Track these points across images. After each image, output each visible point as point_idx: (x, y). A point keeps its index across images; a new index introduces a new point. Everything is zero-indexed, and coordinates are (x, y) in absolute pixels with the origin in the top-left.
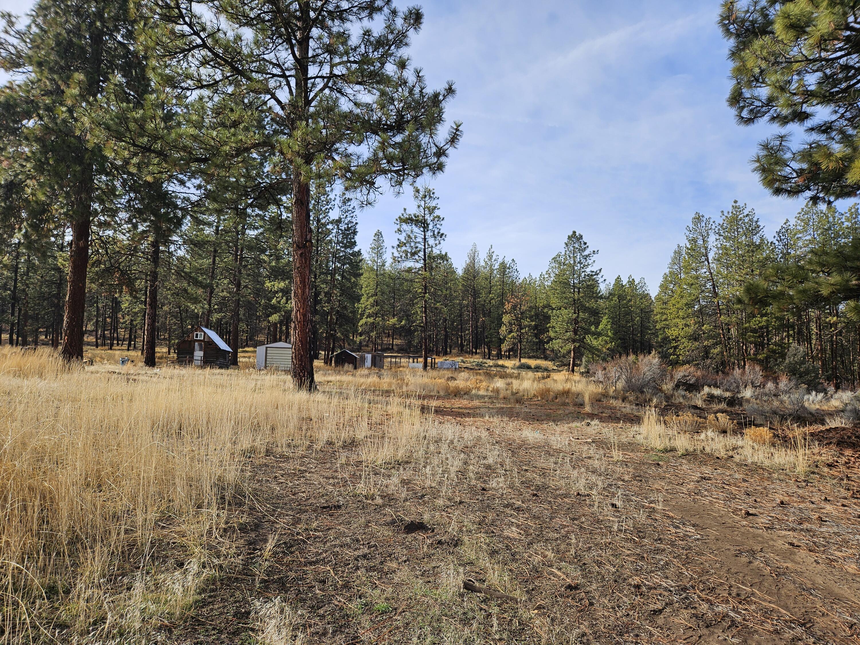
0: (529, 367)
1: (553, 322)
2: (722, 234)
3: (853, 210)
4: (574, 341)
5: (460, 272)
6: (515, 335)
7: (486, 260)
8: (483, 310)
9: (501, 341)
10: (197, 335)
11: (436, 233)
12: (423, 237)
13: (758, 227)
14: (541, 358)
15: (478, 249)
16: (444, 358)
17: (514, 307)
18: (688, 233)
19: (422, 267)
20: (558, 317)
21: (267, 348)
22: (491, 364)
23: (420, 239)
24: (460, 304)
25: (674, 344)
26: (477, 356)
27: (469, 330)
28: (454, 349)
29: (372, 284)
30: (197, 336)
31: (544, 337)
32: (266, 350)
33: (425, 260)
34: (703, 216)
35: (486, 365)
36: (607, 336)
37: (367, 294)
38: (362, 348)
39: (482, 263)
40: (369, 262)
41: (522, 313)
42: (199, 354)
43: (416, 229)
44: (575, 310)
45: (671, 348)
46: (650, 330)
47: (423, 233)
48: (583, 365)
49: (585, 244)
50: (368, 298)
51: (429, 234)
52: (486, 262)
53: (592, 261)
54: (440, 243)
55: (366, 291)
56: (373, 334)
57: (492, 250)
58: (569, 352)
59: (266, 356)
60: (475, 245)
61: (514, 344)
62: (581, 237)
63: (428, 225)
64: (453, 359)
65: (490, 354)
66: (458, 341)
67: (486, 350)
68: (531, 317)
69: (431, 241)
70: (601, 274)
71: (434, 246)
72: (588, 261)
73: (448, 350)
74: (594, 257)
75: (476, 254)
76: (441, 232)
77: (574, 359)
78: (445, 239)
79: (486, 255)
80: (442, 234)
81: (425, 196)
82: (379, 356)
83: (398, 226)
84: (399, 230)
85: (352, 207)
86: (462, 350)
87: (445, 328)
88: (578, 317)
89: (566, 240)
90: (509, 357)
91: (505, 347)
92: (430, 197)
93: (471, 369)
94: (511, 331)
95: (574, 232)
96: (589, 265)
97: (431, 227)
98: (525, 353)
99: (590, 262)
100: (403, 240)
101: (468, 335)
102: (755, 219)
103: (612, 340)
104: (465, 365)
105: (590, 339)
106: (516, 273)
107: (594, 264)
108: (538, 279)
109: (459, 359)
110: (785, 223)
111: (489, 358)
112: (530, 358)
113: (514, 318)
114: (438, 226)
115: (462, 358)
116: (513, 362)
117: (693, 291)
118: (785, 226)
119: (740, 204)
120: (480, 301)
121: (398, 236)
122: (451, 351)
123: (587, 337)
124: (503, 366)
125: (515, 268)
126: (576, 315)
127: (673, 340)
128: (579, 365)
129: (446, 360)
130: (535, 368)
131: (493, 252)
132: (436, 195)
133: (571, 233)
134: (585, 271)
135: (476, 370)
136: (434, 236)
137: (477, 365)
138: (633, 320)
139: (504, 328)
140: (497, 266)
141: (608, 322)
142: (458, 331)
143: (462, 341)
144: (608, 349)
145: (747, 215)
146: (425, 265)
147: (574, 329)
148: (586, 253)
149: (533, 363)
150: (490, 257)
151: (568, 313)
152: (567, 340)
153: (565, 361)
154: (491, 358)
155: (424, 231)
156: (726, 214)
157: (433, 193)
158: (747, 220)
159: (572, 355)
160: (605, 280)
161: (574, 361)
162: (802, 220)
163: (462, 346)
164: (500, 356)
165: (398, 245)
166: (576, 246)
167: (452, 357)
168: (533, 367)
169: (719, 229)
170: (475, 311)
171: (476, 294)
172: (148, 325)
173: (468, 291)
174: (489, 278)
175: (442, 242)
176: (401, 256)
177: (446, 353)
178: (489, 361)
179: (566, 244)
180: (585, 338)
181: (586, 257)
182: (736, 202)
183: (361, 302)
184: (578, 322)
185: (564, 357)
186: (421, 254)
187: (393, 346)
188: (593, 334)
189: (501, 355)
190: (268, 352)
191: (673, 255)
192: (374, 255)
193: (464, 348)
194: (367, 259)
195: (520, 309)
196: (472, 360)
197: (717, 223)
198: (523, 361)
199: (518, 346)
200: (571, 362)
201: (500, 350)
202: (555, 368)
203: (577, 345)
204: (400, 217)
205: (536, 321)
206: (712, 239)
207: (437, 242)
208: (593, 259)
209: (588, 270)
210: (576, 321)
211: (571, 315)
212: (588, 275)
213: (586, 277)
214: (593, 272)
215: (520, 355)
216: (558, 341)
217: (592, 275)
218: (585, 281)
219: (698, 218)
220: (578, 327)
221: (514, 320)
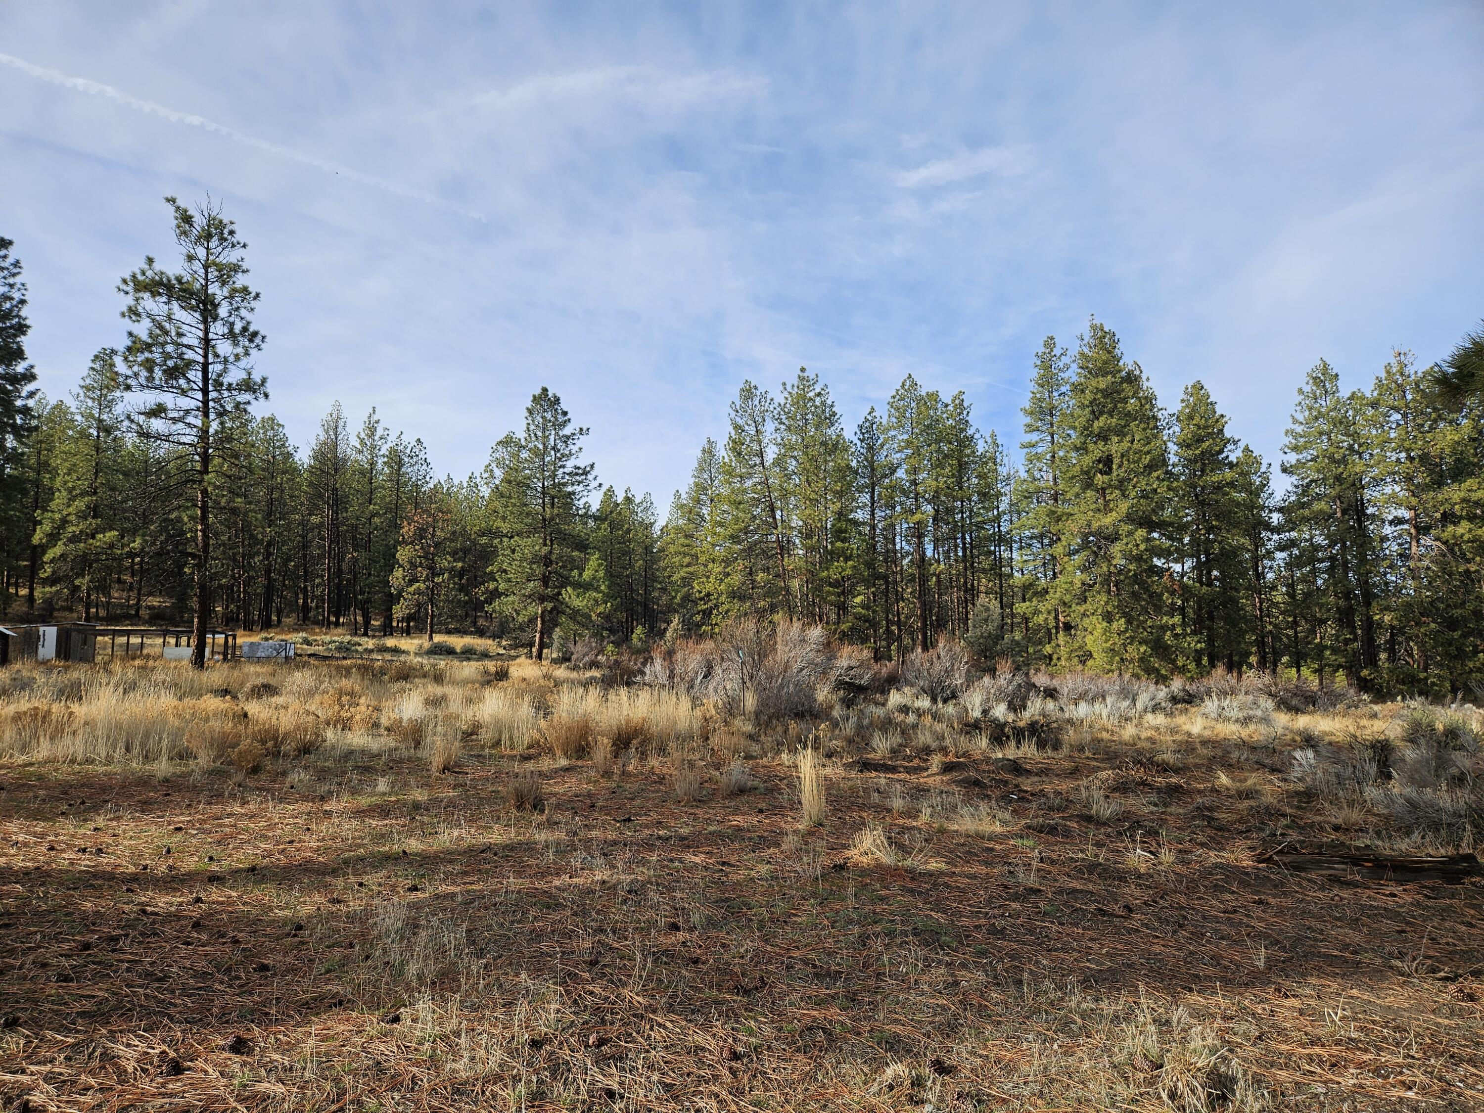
0: (450, 652)
1: (502, 561)
2: (784, 421)
3: (957, 402)
4: (542, 599)
5: (304, 457)
6: (422, 586)
7: (363, 435)
8: (354, 538)
9: (393, 599)
11: (238, 328)
12: (201, 334)
13: (834, 414)
14: (471, 633)
15: (344, 413)
16: (264, 635)
17: (421, 533)
18: (733, 414)
19: (198, 409)
20: (513, 551)
22: (371, 646)
23: (192, 338)
24: (303, 523)
25: (702, 607)
26: (340, 630)
27: (322, 576)
28: (288, 616)
29: (85, 468)
31: (480, 592)
33: (205, 391)
34: (756, 388)
35: (360, 648)
36: (597, 590)
37: (70, 490)
38: (56, 614)
39: (355, 442)
40: (78, 418)
41: (437, 545)
43: (181, 315)
44: (545, 539)
45: (698, 613)
46: (660, 583)
47: (202, 327)
48: (556, 645)
49: (565, 413)
50: (72, 499)
51: (218, 329)
52: (362, 440)
53: (577, 448)
54: (247, 354)
55: (65, 483)
56: (83, 582)
57: (375, 418)
58: (532, 621)
60: (338, 406)
61: (419, 605)
62: (557, 400)
63: (216, 306)
64: (284, 637)
65: (367, 624)
66: (297, 598)
67: (359, 619)
68: (454, 553)
69: (224, 348)
70: (594, 473)
71: (231, 359)
72: (571, 447)
73: (274, 618)
74: (582, 441)
75: (341, 424)
76: (252, 328)
77: (542, 633)
78: (263, 346)
79: (363, 426)
80: (255, 334)
81: (209, 237)
82: (79, 631)
83: (129, 300)
84: (132, 310)
85: (10, 260)
86: (305, 618)
87: (268, 572)
88: (551, 552)
89: (529, 404)
90: (408, 632)
91: (399, 611)
92: (223, 239)
93: (325, 658)
94: (414, 580)
95: (545, 390)
96: (571, 454)
97: (223, 311)
98: (440, 623)
99: (574, 449)
100: (144, 336)
101: (320, 586)
102: (829, 402)
103: (607, 597)
104: (310, 650)
105: (569, 595)
106: (424, 467)
107: (580, 455)
108: (465, 485)
109: (297, 637)
110: (870, 414)
111: (365, 634)
112: (449, 632)
113: (421, 553)
114: (243, 313)
115: (304, 635)
116: (416, 642)
118: (869, 418)
119: (810, 374)
120: (347, 519)
121: (128, 324)
122: (279, 621)
123: (563, 592)
124: (396, 651)
125: (422, 455)
126: (547, 548)
127: (701, 599)
128: (549, 646)
129: (267, 639)
130: (463, 653)
131: (377, 422)
132: (238, 237)
133: (538, 392)
134: (563, 467)
135: (337, 659)
136: (232, 336)
137: (339, 649)
138: (631, 566)
139: (398, 573)
140: (384, 450)
141: (600, 565)
142: (299, 577)
143: (305, 599)
144: (599, 615)
145: (819, 394)
146: (206, 402)
147: (544, 575)
148: (567, 431)
149: (458, 642)
150: (372, 430)
151: (531, 545)
152: (530, 596)
153: (525, 637)
154: (370, 633)
155: (205, 322)
156: (789, 388)
157: (232, 233)
158: (818, 401)
159: (539, 625)
160: (600, 485)
161: (541, 639)
162: (898, 409)
163: (306, 609)
164: (388, 630)
165: (129, 349)
166: (548, 416)
167: (282, 632)
168: (458, 651)
169: (779, 414)
170: (336, 538)
171: (338, 502)
173: (321, 496)
174: (368, 473)
175: (253, 352)
176: (136, 375)
177: (267, 625)
178: (366, 639)
179: (530, 411)
180: (559, 594)
181: (566, 439)
182: (803, 370)
183: (53, 505)
184: (551, 562)
185: (521, 628)
186: (195, 375)
187: (137, 611)
188: (577, 585)
189: (392, 627)
191: (700, 454)
192: (90, 403)
193: (311, 614)
194: (73, 410)
195: (433, 536)
196: (327, 638)
197: (776, 402)
198: (438, 638)
199: (426, 610)
200: (537, 639)
201: (389, 618)
202: (502, 651)
203: (549, 606)
204: (134, 276)
205: (464, 561)
206: (769, 427)
207: (240, 350)
208: (579, 444)
209: (570, 465)
210: (547, 561)
211: (537, 548)
212: (569, 474)
213: (567, 477)
214: (579, 468)
215: (432, 627)
216: (511, 598)
217: (577, 474)
218: (565, 485)
219: (749, 391)
220: (550, 573)
221: (420, 557)
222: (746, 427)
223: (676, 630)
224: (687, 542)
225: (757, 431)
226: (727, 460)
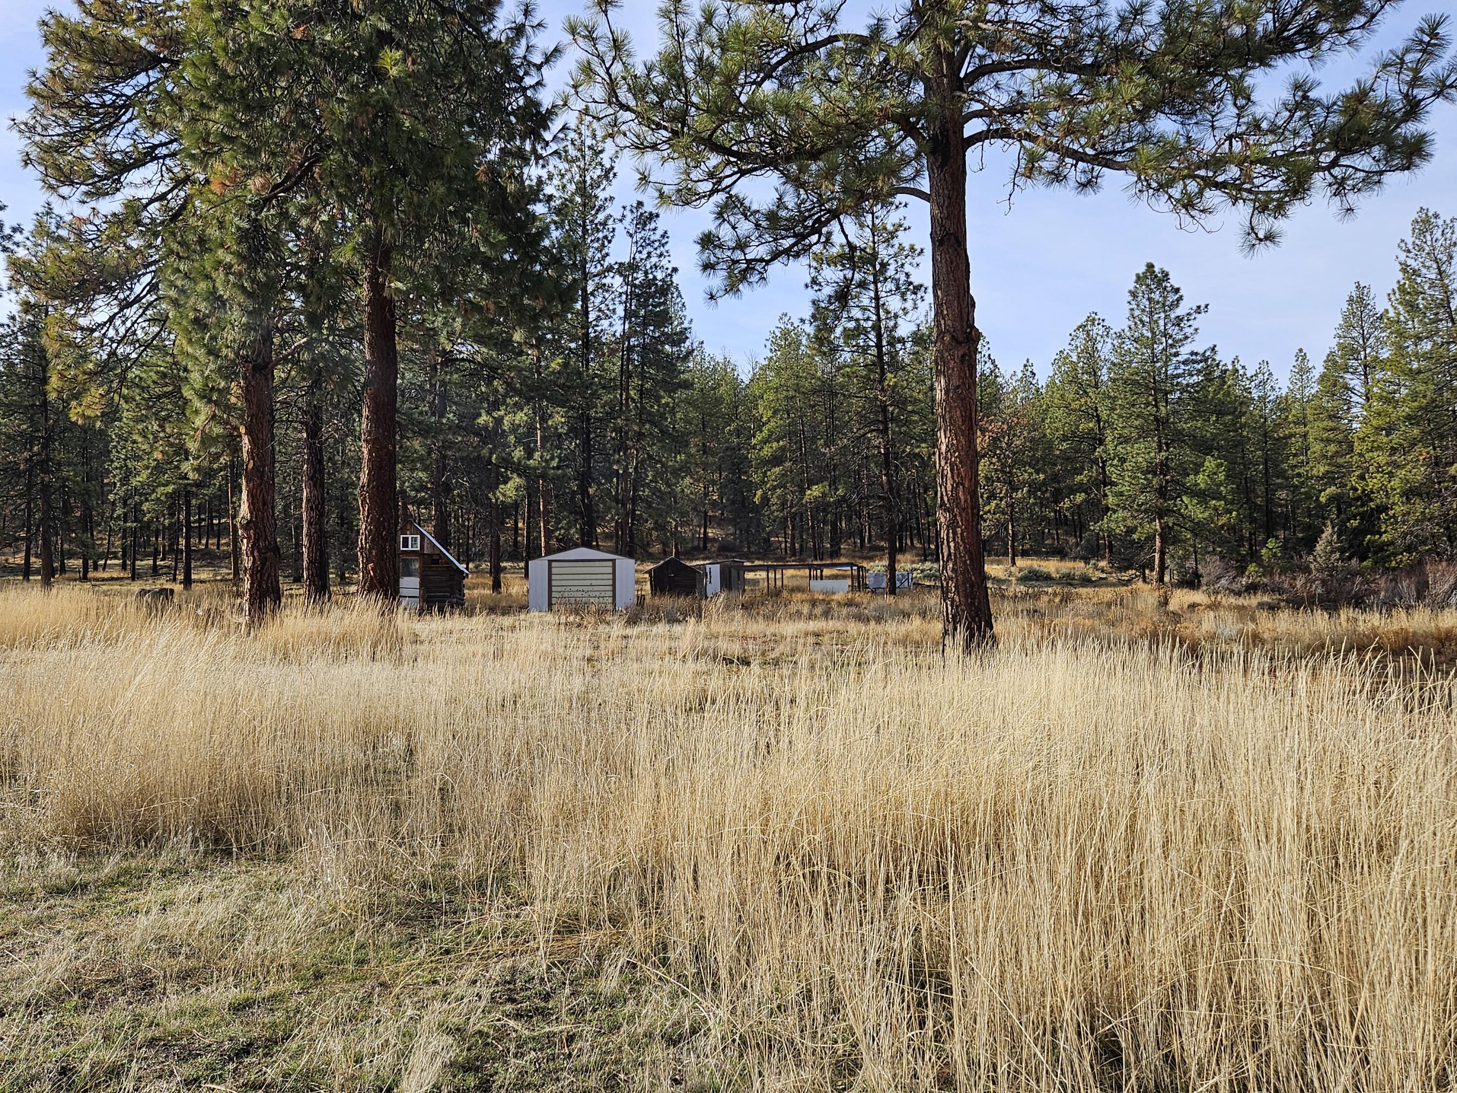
0: (1047, 578)
4: (1161, 513)
6: (1002, 504)
10: (406, 540)
11: (903, 283)
17: (996, 443)
18: (1403, 256)
21: (550, 562)
30: (406, 544)
32: (550, 568)
33: (880, 346)
34: (1436, 216)
36: (1218, 496)
41: (1014, 455)
42: (410, 584)
44: (1160, 443)
47: (872, 286)
49: (1177, 290)
51: (886, 286)
53: (1191, 330)
54: (916, 307)
58: (1151, 538)
59: (550, 580)
61: (1000, 525)
62: (1166, 275)
63: (884, 266)
68: (1034, 464)
69: (893, 304)
71: (901, 313)
72: (1185, 329)
74: (1200, 321)
76: (917, 281)
77: (1161, 553)
80: (919, 287)
82: (735, 568)
84: (814, 281)
88: (1167, 457)
89: (1132, 286)
92: (886, 204)
94: (992, 497)
95: (1150, 266)
96: (1186, 338)
97: (890, 270)
100: (825, 303)
105: (1185, 505)
107: (1196, 337)
113: (998, 466)
114: (907, 268)
116: (1000, 566)
117: (1421, 388)
121: (811, 294)
123: (1182, 502)
126: (1163, 454)
130: (1060, 578)
133: (1142, 269)
134: (1176, 354)
136: (900, 292)
138: (1246, 459)
141: (1219, 465)
146: (882, 357)
147: (1161, 485)
148: (1181, 311)
151: (1145, 451)
153: (1143, 557)
155: (875, 282)
159: (1158, 544)
161: (1161, 559)
166: (1156, 296)
168: (1056, 576)
172: (310, 524)
179: (1134, 294)
181: (1180, 321)
184: (1168, 469)
190: (554, 571)
191: (1345, 307)
195: (1008, 445)
199: (1006, 529)
200: (1157, 562)
202: (1102, 575)
203: (1168, 520)
207: (909, 305)
208: (1195, 324)
209: (1185, 351)
210: (1164, 467)
211: (1152, 454)
212: (1185, 363)
213: (1182, 367)
214: (1196, 354)
215: (1013, 549)
216: (1121, 514)
217: (1194, 362)
218: (1178, 376)
219: (1427, 221)
220: (1167, 482)
221: (996, 470)
222: (1424, 271)
223: (1330, 543)
224: (1331, 424)
225: (1440, 273)
226: (1392, 314)
